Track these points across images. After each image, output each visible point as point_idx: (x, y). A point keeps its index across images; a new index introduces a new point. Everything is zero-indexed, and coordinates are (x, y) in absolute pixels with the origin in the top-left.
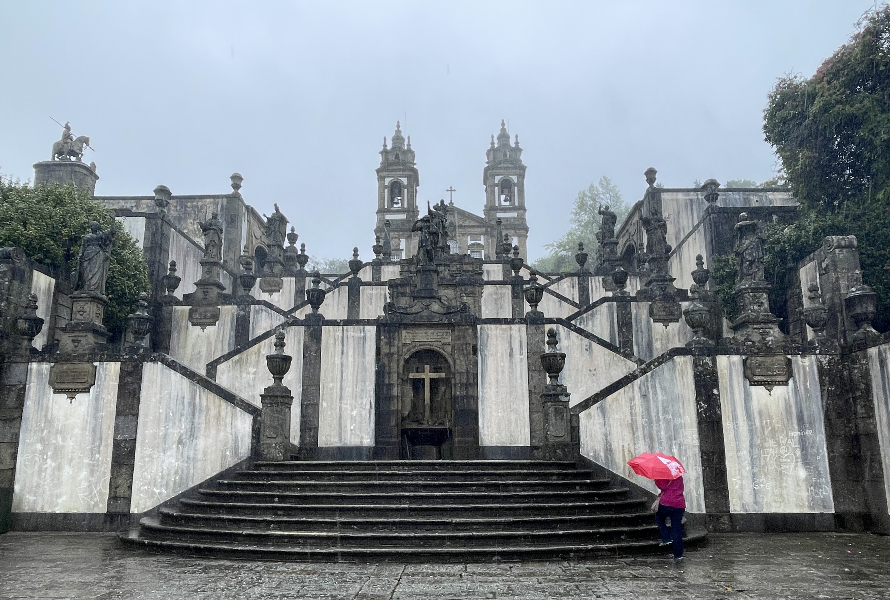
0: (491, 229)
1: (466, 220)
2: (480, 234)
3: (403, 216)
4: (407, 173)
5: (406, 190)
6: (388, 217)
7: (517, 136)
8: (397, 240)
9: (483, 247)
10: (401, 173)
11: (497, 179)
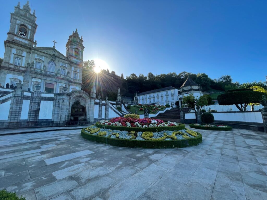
0: (71, 63)
1: (61, 56)
2: (66, 63)
3: (27, 42)
4: (31, 24)
5: (30, 31)
6: (16, 38)
7: (82, 36)
8: (21, 51)
9: (67, 68)
10: (28, 23)
11: (74, 47)
